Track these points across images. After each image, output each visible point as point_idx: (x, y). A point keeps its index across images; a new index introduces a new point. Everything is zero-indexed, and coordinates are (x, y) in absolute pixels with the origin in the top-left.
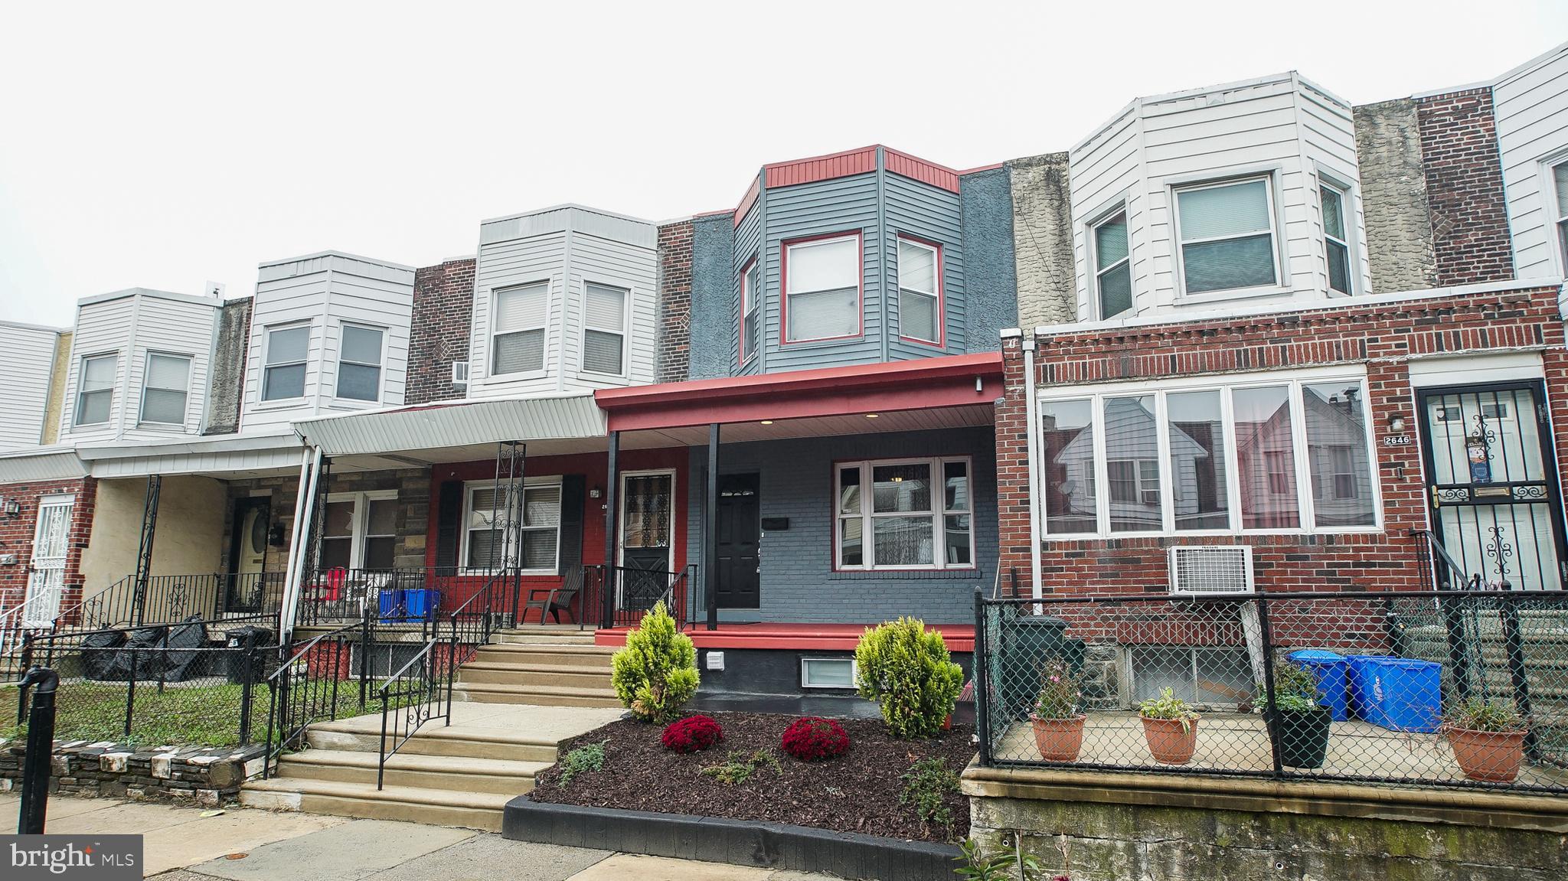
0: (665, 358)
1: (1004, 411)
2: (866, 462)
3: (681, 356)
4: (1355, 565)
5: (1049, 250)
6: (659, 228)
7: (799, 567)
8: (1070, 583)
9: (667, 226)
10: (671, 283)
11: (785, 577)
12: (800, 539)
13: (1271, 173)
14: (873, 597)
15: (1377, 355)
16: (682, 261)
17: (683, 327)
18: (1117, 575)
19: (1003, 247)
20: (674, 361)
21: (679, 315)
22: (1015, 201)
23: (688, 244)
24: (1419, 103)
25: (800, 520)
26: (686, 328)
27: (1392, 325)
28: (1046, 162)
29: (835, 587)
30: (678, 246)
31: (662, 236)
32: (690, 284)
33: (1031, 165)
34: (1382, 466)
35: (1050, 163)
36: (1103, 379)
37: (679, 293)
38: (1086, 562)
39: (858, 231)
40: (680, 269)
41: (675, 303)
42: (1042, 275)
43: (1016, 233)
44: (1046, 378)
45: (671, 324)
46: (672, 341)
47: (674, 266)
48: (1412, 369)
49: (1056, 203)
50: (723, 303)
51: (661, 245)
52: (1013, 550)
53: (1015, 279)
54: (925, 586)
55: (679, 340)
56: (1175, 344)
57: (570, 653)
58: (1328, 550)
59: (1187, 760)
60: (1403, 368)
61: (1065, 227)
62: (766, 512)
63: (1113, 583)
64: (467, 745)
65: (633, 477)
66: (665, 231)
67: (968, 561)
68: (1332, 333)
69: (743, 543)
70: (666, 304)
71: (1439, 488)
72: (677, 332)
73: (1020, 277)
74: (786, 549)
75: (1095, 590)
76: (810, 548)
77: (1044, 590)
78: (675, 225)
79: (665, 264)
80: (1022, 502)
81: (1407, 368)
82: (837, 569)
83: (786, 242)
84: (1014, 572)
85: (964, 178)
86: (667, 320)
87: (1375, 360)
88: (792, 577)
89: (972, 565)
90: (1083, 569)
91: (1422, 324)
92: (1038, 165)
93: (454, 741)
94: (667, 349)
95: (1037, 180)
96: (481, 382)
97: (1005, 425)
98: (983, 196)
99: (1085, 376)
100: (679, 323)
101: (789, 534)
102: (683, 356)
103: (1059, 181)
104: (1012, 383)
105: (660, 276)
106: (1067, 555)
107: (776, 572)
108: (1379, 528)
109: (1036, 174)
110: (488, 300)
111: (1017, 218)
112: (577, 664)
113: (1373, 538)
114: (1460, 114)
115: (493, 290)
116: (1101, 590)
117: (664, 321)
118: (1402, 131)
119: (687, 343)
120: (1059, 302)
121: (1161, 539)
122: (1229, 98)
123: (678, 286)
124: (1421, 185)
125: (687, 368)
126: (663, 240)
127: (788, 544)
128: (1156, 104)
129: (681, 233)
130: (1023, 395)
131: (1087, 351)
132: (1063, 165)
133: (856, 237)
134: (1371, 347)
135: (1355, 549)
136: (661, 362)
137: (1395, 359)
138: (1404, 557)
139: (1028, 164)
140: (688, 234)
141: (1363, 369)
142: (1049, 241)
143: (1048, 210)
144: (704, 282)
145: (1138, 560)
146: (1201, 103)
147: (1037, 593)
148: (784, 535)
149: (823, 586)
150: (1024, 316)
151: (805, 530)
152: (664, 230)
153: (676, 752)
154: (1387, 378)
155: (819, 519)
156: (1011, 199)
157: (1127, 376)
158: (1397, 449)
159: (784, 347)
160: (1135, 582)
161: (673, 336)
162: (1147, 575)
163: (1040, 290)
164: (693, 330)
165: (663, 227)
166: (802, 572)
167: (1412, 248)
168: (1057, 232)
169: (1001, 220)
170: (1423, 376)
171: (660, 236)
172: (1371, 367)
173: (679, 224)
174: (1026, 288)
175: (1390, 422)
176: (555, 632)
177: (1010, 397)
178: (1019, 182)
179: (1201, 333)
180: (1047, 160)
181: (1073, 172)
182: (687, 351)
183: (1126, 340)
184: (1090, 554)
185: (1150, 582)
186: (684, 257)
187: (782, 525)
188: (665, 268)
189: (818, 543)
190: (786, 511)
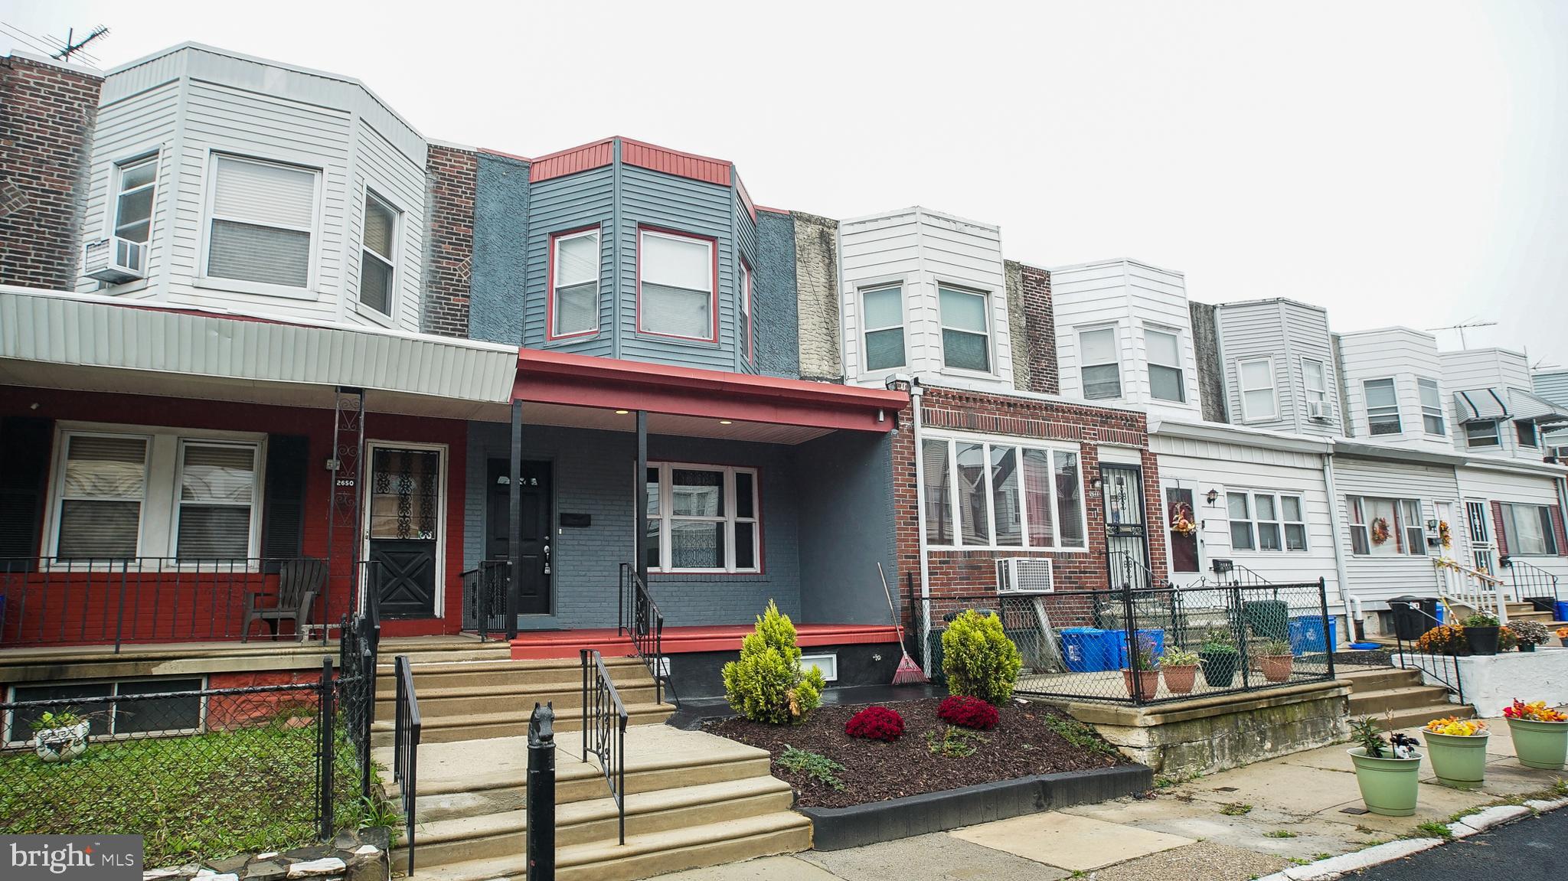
0: (435, 308)
1: (897, 441)
2: (666, 463)
3: (458, 310)
4: (1081, 572)
5: (822, 300)
6: (430, 146)
7: (602, 568)
8: (942, 584)
9: (441, 148)
10: (445, 218)
11: (584, 578)
12: (602, 538)
13: (988, 293)
15: (1085, 438)
16: (461, 197)
17: (460, 276)
18: (968, 579)
19: (789, 286)
20: (448, 314)
21: (455, 260)
22: (798, 248)
23: (469, 179)
24: (1023, 268)
25: (602, 518)
26: (465, 278)
27: (1092, 421)
28: (821, 224)
30: (456, 177)
31: (433, 157)
32: (472, 227)
33: (810, 222)
34: (1088, 509)
35: (824, 225)
36: (958, 427)
37: (455, 234)
38: (951, 568)
39: (713, 239)
40: (457, 205)
41: (449, 243)
42: (817, 319)
43: (798, 277)
44: (927, 420)
45: (444, 268)
46: (445, 289)
47: (449, 199)
48: (1100, 450)
49: (827, 261)
50: (514, 261)
51: (431, 167)
52: (906, 557)
53: (797, 317)
55: (454, 290)
56: (998, 409)
58: (1069, 562)
60: (1094, 448)
61: (833, 283)
62: (562, 505)
63: (967, 584)
65: (384, 449)
66: (437, 153)
68: (1068, 420)
69: (528, 540)
70: (437, 243)
71: (1109, 525)
72: (452, 280)
73: (801, 316)
74: (585, 548)
75: (956, 590)
76: (610, 548)
77: (930, 590)
78: (452, 150)
79: (436, 192)
80: (912, 518)
81: (1096, 449)
83: (643, 226)
84: (909, 574)
85: (761, 213)
86: (439, 262)
87: (1085, 441)
89: (757, 568)
90: (949, 573)
91: (1103, 423)
92: (815, 223)
94: (438, 298)
95: (814, 236)
97: (898, 453)
98: (775, 236)
99: (948, 423)
100: (455, 270)
101: (588, 533)
102: (460, 311)
103: (828, 243)
104: (903, 419)
105: (430, 205)
106: (940, 562)
107: (574, 573)
108: (1086, 549)
109: (813, 230)
110: (205, 164)
111: (798, 263)
113: (1085, 555)
114: (1040, 282)
115: (212, 151)
116: (961, 589)
117: (434, 262)
118: (1015, 282)
119: (468, 297)
120: (828, 346)
121: (992, 552)
122: (968, 230)
123: (454, 225)
124: (1024, 323)
125: (467, 326)
126: (434, 162)
127: (589, 543)
128: (929, 215)
129: (459, 162)
130: (912, 431)
131: (949, 404)
132: (832, 230)
133: (710, 244)
134: (1084, 433)
135: (1080, 562)
136: (431, 312)
137: (1093, 442)
138: (1099, 568)
139: (808, 219)
140: (469, 167)
141: (1078, 446)
142: (822, 291)
143: (821, 264)
144: (490, 230)
145: (980, 567)
146: (953, 226)
147: (926, 593)
148: (584, 532)
150: (804, 351)
151: (607, 528)
152: (436, 152)
154: (1088, 452)
155: (622, 518)
156: (795, 245)
157: (972, 428)
158: (1094, 500)
159: (640, 336)
160: (980, 584)
161: (446, 284)
162: (985, 578)
163: (814, 332)
164: (473, 282)
165: (436, 147)
166: (605, 573)
167: (1020, 362)
168: (827, 285)
169: (787, 261)
170: (1105, 455)
171: (429, 156)
172: (1083, 446)
173: (458, 151)
174: (805, 327)
175: (1093, 482)
177: (902, 430)
178: (805, 233)
180: (821, 221)
181: (845, 241)
182: (468, 307)
183: (971, 400)
184: (954, 562)
185: (987, 583)
186: (463, 192)
187: (581, 521)
188: (437, 197)
189: (621, 544)
190: (587, 507)
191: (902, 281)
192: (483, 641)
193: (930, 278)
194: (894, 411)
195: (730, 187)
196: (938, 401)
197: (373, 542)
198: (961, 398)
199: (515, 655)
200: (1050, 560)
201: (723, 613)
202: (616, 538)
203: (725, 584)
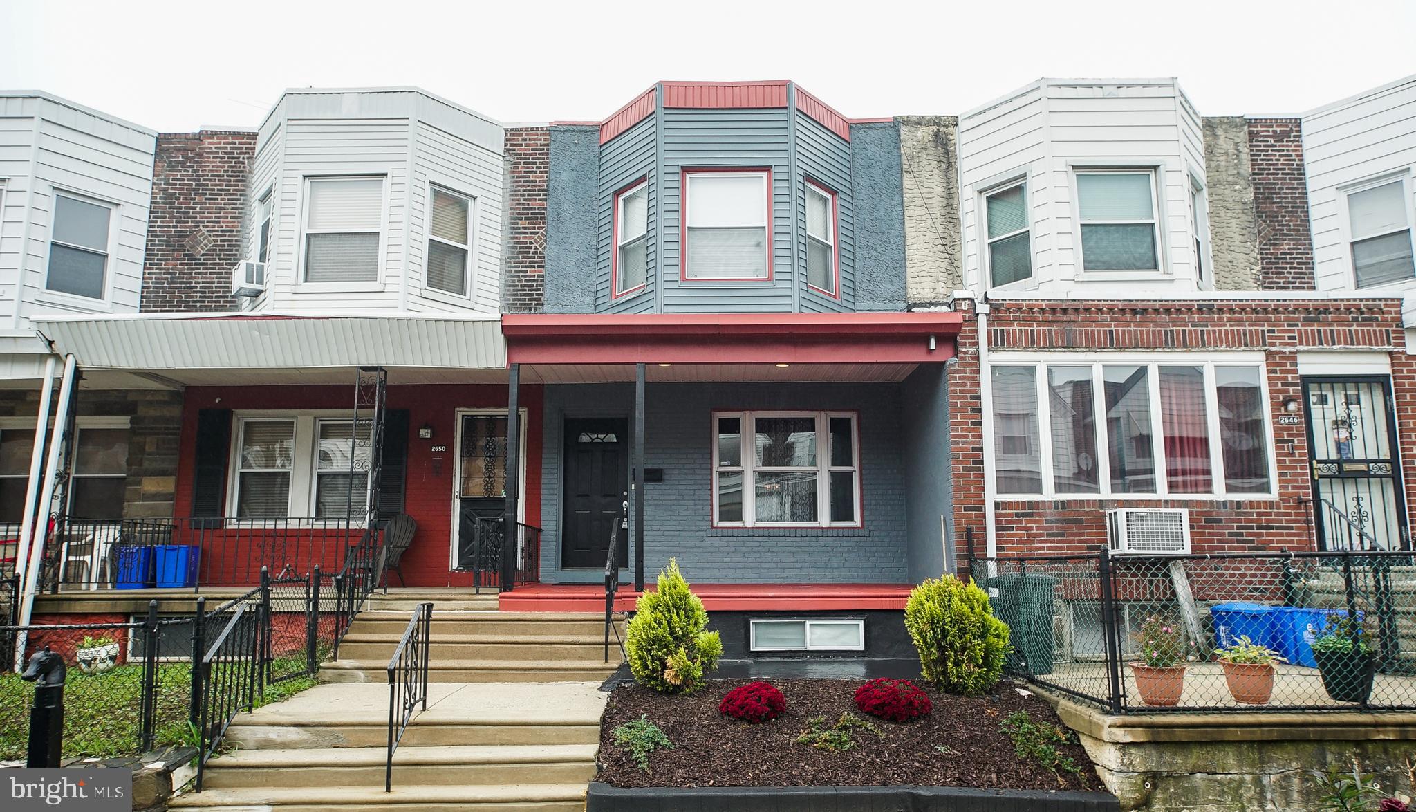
0: (513, 281)
1: (956, 371)
2: (748, 413)
3: (534, 281)
4: (1259, 528)
5: (937, 212)
6: (506, 130)
7: (675, 523)
8: (1019, 542)
9: (517, 130)
10: (522, 195)
11: (660, 533)
12: (676, 492)
13: (1155, 168)
14: (757, 555)
15: (1273, 344)
16: (535, 172)
17: (536, 248)
18: (1063, 535)
19: (893, 203)
20: (525, 286)
21: (531, 233)
22: (904, 158)
23: (543, 154)
24: (1249, 122)
25: (676, 472)
26: (540, 249)
27: (1287, 319)
28: (935, 124)
29: (716, 544)
30: (531, 154)
31: (510, 140)
32: (545, 200)
33: (920, 124)
34: (1278, 442)
35: (939, 125)
36: (1049, 347)
37: (531, 209)
38: (1035, 522)
39: (767, 169)
40: (532, 181)
41: (526, 219)
42: (930, 236)
43: (905, 190)
44: (997, 342)
45: (521, 243)
46: (523, 262)
47: (525, 177)
48: (1301, 359)
49: (944, 166)
50: (586, 226)
51: (508, 150)
52: (966, 509)
53: (904, 237)
54: (812, 544)
55: (531, 262)
56: (1113, 319)
57: (482, 620)
58: (1238, 514)
59: (1266, 699)
60: (1293, 357)
61: (952, 191)
62: (636, 461)
63: (1059, 542)
64: (473, 730)
65: (472, 416)
66: (514, 135)
67: (852, 519)
68: (1240, 322)
69: (606, 496)
70: (515, 219)
71: (1319, 462)
72: (529, 252)
73: (908, 236)
74: (660, 503)
75: (1043, 548)
76: (686, 503)
77: (998, 549)
78: (526, 130)
79: (513, 172)
80: (975, 462)
81: (1295, 358)
82: (715, 525)
83: (686, 170)
84: (969, 530)
85: (854, 126)
86: (517, 238)
87: (1273, 349)
88: (666, 534)
89: (857, 521)
90: (1031, 529)
91: (1308, 321)
92: (928, 125)
93: (456, 727)
94: (516, 271)
95: (926, 140)
96: (288, 289)
97: (958, 385)
98: (874, 149)
99: (1033, 343)
100: (531, 243)
101: (663, 487)
102: (537, 281)
103: (946, 145)
104: (964, 344)
105: (508, 186)
106: (1017, 515)
108: (1274, 495)
109: (924, 134)
110: (299, 189)
111: (906, 176)
112: (491, 633)
113: (1271, 504)
114: (1279, 137)
115: (305, 177)
116: (1049, 548)
117: (512, 238)
118: (1236, 145)
119: (543, 267)
120: (946, 264)
121: (1101, 501)
122: (1123, 92)
123: (530, 200)
124: (1250, 195)
125: (542, 294)
126: (511, 145)
127: (662, 498)
128: (1059, 86)
129: (534, 140)
130: (976, 357)
131: (1036, 320)
132: (951, 129)
133: (765, 175)
134: (1270, 338)
135: (1259, 514)
136: (510, 286)
137: (1287, 349)
138: (1295, 521)
139: (919, 122)
140: (543, 142)
141: (1262, 356)
142: (937, 203)
143: (936, 171)
144: (563, 200)
145: (1081, 521)
146: (1097, 92)
147: (992, 552)
148: (658, 487)
149: (702, 544)
150: (912, 275)
151: (682, 482)
152: (512, 134)
153: (749, 722)
154: (1279, 364)
155: (698, 472)
156: (901, 155)
157: (1070, 346)
158: (1288, 428)
159: (685, 284)
160: (1079, 541)
161: (523, 257)
162: (1089, 535)
163: (927, 251)
164: (547, 253)
165: (512, 130)
166: (678, 528)
167: (1243, 250)
168: (944, 194)
169: (891, 175)
170: (1309, 365)
171: (507, 140)
172: (1269, 355)
173: (532, 129)
174: (914, 247)
175: (1285, 403)
176: (445, 597)
177: (963, 358)
178: (911, 139)
179: (1134, 312)
180: (936, 121)
181: (964, 138)
182: (543, 276)
183: (1070, 311)
184: (1039, 515)
185: (1092, 541)
186: (538, 168)
187: (654, 476)
188: (514, 177)
189: (696, 498)
190: (660, 461)
191: (1024, 175)
192: (478, 593)
193: (1061, 164)
194: (949, 336)
195: (786, 108)
196: (1016, 319)
197: (462, 500)
198: (1054, 311)
199: (503, 607)
200: (1185, 512)
201: (811, 570)
202: (692, 492)
203: (814, 539)
